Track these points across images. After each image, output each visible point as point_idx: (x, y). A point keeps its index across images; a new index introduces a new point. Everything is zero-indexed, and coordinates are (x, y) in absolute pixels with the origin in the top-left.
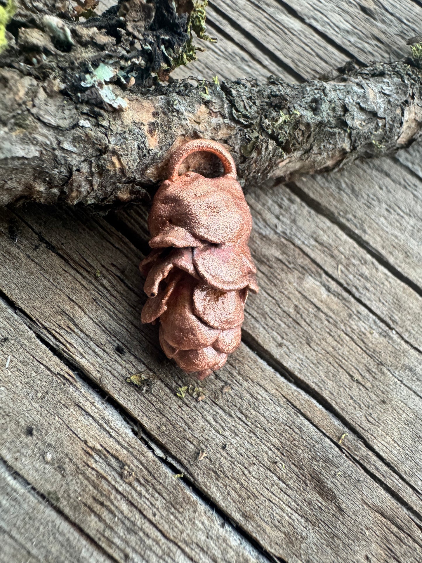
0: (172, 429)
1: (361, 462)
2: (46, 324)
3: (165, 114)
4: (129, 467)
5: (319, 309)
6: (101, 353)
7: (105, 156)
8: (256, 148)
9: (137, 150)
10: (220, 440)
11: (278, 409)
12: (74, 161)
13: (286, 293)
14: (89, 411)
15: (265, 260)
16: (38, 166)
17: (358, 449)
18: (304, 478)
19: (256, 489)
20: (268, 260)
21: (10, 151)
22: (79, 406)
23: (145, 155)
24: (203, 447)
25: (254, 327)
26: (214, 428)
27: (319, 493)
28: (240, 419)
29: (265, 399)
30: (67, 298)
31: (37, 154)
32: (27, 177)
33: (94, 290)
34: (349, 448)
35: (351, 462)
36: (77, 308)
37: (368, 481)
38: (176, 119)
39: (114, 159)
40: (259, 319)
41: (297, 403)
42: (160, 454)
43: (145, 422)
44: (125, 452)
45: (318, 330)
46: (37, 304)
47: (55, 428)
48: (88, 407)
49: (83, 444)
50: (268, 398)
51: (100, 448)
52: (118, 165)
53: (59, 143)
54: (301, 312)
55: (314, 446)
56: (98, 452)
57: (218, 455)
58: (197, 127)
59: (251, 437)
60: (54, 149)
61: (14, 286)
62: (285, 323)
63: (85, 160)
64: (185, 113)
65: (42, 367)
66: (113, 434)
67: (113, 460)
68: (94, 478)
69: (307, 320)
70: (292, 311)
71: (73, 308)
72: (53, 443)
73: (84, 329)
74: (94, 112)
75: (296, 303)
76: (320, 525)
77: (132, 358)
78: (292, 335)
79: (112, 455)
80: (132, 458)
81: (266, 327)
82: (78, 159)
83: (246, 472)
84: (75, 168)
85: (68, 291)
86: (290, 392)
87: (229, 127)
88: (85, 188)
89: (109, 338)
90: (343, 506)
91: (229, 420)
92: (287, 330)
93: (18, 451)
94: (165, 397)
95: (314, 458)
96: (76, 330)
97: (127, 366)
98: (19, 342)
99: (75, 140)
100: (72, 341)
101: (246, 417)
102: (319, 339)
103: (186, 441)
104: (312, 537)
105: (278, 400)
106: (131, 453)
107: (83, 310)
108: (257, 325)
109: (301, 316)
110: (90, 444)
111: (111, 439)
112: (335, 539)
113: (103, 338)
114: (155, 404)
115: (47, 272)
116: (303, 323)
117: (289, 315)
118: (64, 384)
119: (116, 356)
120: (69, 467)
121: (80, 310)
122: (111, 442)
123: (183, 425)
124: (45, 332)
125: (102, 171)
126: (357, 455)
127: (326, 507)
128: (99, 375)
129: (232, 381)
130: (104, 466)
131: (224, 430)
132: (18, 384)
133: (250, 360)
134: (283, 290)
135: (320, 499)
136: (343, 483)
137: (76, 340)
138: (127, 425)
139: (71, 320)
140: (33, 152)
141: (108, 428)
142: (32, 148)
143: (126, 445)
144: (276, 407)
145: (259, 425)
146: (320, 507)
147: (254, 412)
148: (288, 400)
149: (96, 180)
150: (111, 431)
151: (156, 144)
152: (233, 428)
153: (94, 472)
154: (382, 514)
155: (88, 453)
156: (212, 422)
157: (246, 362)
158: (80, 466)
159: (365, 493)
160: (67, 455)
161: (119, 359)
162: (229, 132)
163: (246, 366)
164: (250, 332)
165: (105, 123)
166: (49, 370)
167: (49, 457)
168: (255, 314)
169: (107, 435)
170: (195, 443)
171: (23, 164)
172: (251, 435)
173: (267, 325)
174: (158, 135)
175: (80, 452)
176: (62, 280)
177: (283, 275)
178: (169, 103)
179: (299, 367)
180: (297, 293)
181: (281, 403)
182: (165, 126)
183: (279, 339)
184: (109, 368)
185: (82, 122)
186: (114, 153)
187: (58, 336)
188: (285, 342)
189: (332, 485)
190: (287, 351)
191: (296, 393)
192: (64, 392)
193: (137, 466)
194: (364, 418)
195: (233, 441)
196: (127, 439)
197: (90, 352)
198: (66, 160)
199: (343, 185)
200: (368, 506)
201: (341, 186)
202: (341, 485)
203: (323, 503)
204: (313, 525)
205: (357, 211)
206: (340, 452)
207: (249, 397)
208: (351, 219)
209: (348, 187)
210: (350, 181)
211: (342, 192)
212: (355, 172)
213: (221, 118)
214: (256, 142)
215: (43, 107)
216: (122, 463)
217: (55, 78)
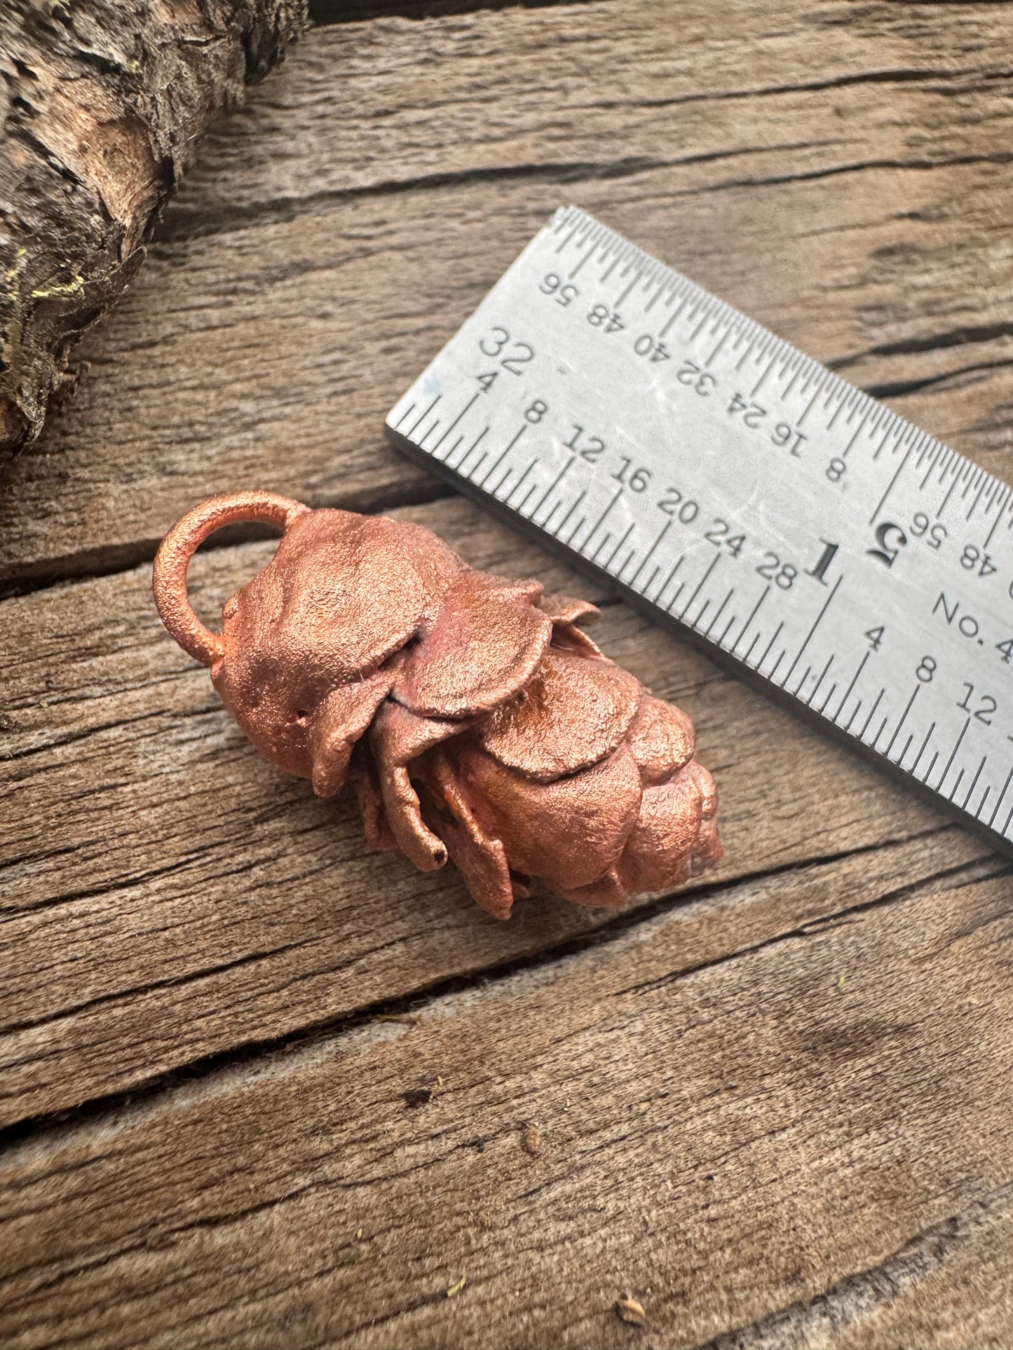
1: (850, 905)
11: (640, 1026)
17: (821, 893)
18: (802, 1071)
19: (759, 1209)
26: (582, 1234)
27: (848, 1056)
28: (601, 1147)
29: (598, 1044)
34: (810, 913)
35: (838, 931)
37: (890, 919)
41: (654, 971)
55: (759, 994)
59: (655, 1146)
76: (903, 1101)
83: (713, 1211)
86: (623, 971)
90: (901, 1019)
91: (587, 1178)
95: (781, 1016)
101: (607, 1127)
104: (911, 1134)
112: (943, 1084)
126: (834, 904)
127: (880, 1061)
129: (511, 1109)
131: (599, 1209)
133: (493, 1025)
135: (860, 1063)
136: (863, 982)
144: (632, 1028)
145: (643, 1107)
146: (874, 1075)
147: (608, 1100)
148: (637, 987)
152: (608, 1183)
154: (959, 935)
156: (565, 1229)
157: (494, 1038)
159: (905, 945)
163: (501, 1044)
172: (650, 1140)
189: (852, 1013)
194: (776, 825)
199: (248, 407)
200: (929, 957)
201: (244, 415)
202: (863, 990)
203: (871, 1060)
204: (895, 1116)
205: (337, 434)
206: (805, 943)
207: (569, 1087)
208: (346, 466)
209: (262, 397)
210: (248, 379)
211: (262, 427)
212: (236, 344)
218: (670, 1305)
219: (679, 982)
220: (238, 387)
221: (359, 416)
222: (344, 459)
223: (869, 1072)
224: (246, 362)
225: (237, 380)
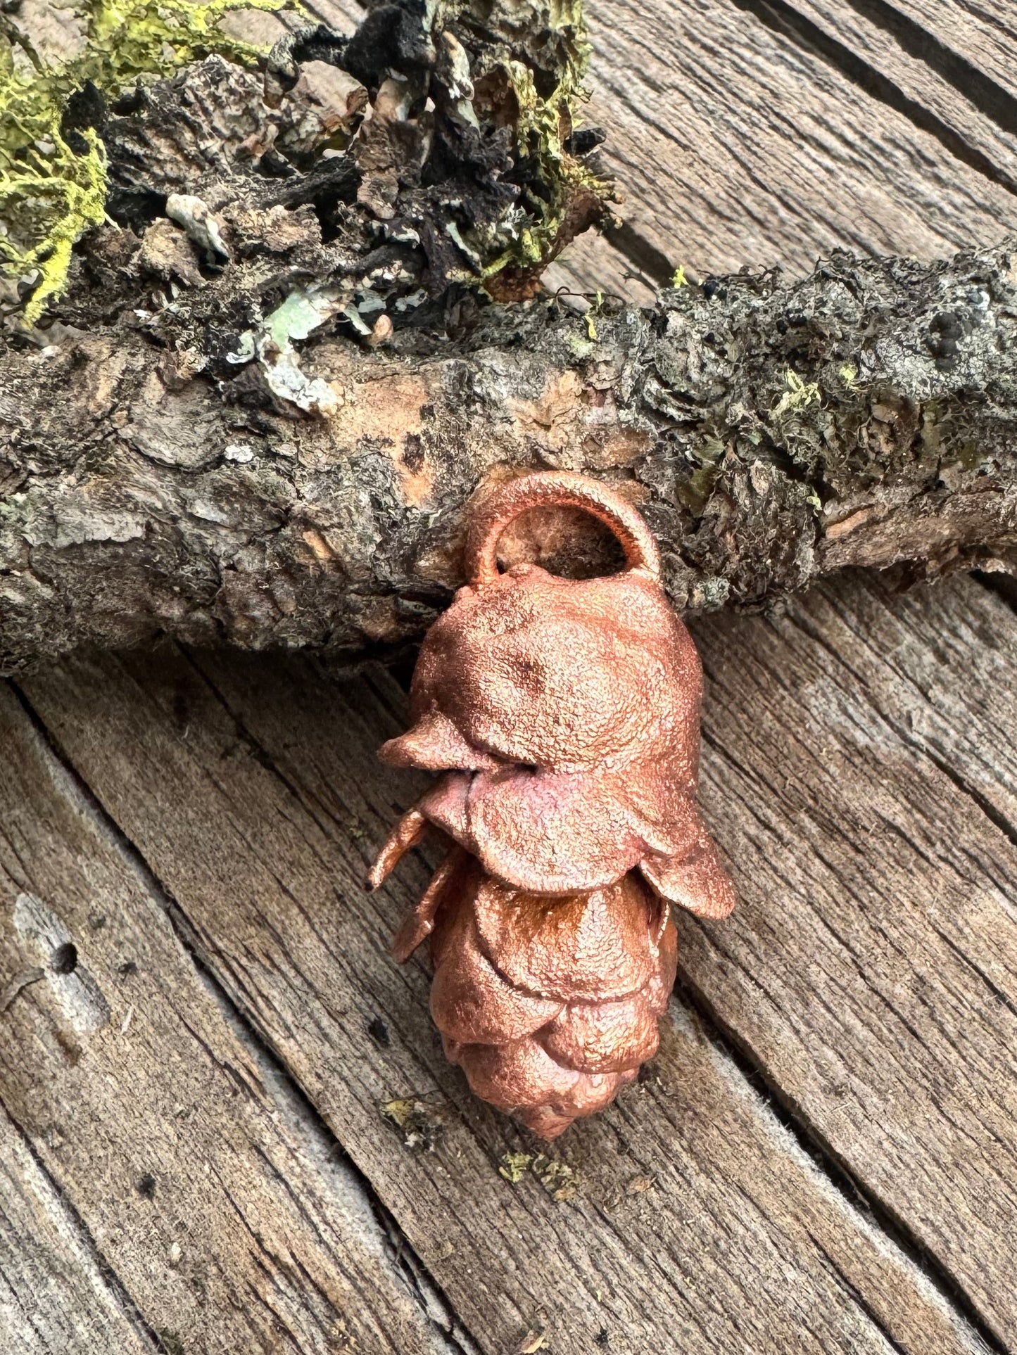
0: (472, 1259)
2: (220, 944)
3: (453, 411)
4: (348, 1322)
5: (1001, 997)
6: (334, 1032)
7: (287, 532)
8: (715, 487)
9: (369, 511)
10: (596, 1319)
11: (791, 1275)
12: (223, 543)
13: (893, 933)
14: (282, 1169)
15: (844, 826)
16: (147, 560)
20: (855, 825)
21: (80, 527)
22: (260, 1152)
23: (394, 524)
24: (544, 1323)
25: (763, 1027)
26: (586, 1283)
28: (665, 1274)
29: (755, 1235)
30: (275, 886)
31: (139, 532)
32: (135, 584)
33: (344, 871)
36: (295, 910)
38: (477, 422)
39: (310, 538)
40: (787, 1005)
41: (852, 1271)
42: (442, 1319)
43: (407, 1223)
44: (346, 1285)
46: (207, 891)
47: (200, 1191)
48: (279, 1156)
49: (253, 1241)
50: (763, 1235)
51: (290, 1262)
52: (321, 553)
53: (184, 503)
54: (932, 998)
56: (285, 1270)
58: (541, 436)
59: (686, 1332)
60: (175, 519)
61: (165, 844)
62: (867, 1024)
63: (251, 542)
64: (510, 402)
65: (195, 1043)
66: (326, 1236)
67: (316, 1298)
68: (265, 1327)
69: (949, 1028)
70: (902, 992)
71: (284, 911)
72: (190, 1224)
73: (303, 968)
74: (258, 425)
75: (922, 970)
77: (405, 1058)
78: (886, 1064)
79: (315, 1285)
80: (360, 1305)
81: (803, 1029)
82: (232, 540)
84: (223, 564)
85: (281, 867)
86: (837, 1234)
87: (630, 432)
88: (260, 611)
89: (358, 999)
91: (634, 1269)
92: (873, 1049)
93: (120, 1226)
94: (469, 1173)
96: (285, 967)
97: (390, 1075)
98: (157, 978)
99: (220, 494)
100: (273, 993)
101: (685, 1272)
103: (502, 1298)
105: (794, 1246)
106: (360, 1291)
107: (308, 919)
108: (775, 1020)
110: (268, 1246)
111: (320, 1249)
113: (344, 996)
114: (440, 1184)
115: (241, 815)
116: (932, 1035)
117: (888, 1005)
118: (235, 1093)
119: (369, 1045)
120: (214, 1287)
121: (300, 919)
122: (318, 1253)
123: (503, 1253)
124: (218, 961)
125: (291, 570)
128: (318, 1086)
129: (664, 1167)
130: (295, 1307)
131: (613, 1294)
132: (141, 1074)
133: (729, 1117)
134: (885, 924)
137: (283, 992)
138: (375, 1227)
139: (279, 941)
140: (129, 527)
141: (316, 1219)
142: (129, 518)
143: (351, 1270)
144: (786, 1266)
145: (718, 1306)
147: (711, 1266)
148: (827, 1257)
149: (282, 589)
150: (322, 1227)
151: (428, 491)
152: (638, 1294)
153: (268, 1315)
155: (261, 1265)
156: (584, 1263)
157: (718, 1122)
158: (240, 1292)
160: (215, 1259)
161: (374, 1056)
162: (634, 445)
163: (715, 1132)
164: (747, 1036)
165: (286, 449)
166: (210, 1053)
167: (175, 1251)
168: (776, 985)
169: (313, 1236)
170: (524, 1307)
171: (115, 556)
172: (691, 1326)
173: (809, 1025)
174: (431, 469)
175: (245, 1262)
176: (272, 837)
177: (897, 878)
178: (464, 380)
179: (889, 1167)
180: (933, 937)
181: (804, 1260)
182: (451, 440)
183: (839, 1070)
184: (346, 1073)
185: (232, 451)
186: (307, 523)
187: (241, 976)
188: (855, 1082)
190: (859, 1111)
191: (858, 1241)
192: (231, 1110)
193: (368, 1327)
195: (635, 1331)
196: (356, 1257)
197: (311, 1027)
198: (203, 545)
207: (706, 1220)
213: (611, 409)
214: (713, 470)
215: (151, 420)
216: (335, 1311)
217: (187, 345)
219: (852, 1303)
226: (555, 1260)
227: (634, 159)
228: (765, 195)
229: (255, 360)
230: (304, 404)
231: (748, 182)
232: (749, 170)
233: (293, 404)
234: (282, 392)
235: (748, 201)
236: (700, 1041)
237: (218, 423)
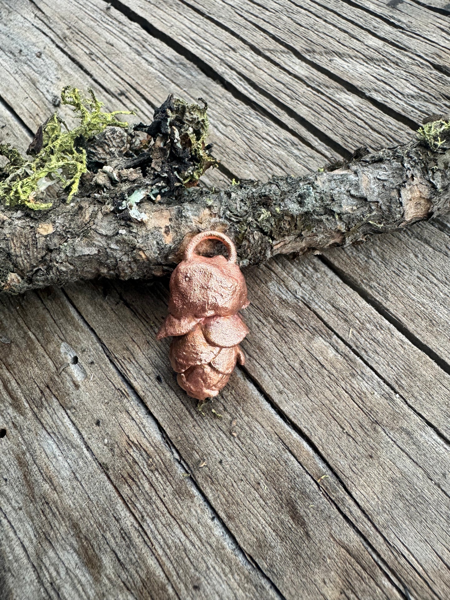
0: (186, 441)
1: (336, 502)
2: (116, 356)
3: (177, 219)
4: (153, 459)
6: (147, 379)
7: (135, 251)
8: (245, 238)
9: (156, 246)
10: (219, 457)
11: (270, 443)
12: (118, 254)
13: (294, 349)
14: (134, 417)
15: (280, 321)
16: (98, 259)
17: (336, 491)
18: (281, 502)
19: (240, 499)
20: (283, 320)
21: (81, 251)
22: (128, 413)
23: (163, 248)
24: (205, 458)
25: (261, 376)
26: (216, 447)
27: (291, 516)
28: (237, 444)
29: (260, 432)
30: (131, 340)
31: (96, 252)
33: (149, 335)
34: (327, 488)
35: (326, 500)
36: (136, 346)
37: (339, 520)
38: (183, 222)
39: (141, 253)
40: (267, 369)
41: (286, 441)
42: (178, 457)
43: (168, 431)
44: (152, 449)
45: (318, 384)
46: (113, 341)
47: (112, 424)
48: (133, 414)
49: (127, 437)
50: (263, 432)
51: (137, 443)
52: (144, 256)
53: (108, 244)
54: (305, 367)
55: (295, 478)
56: (135, 445)
57: (216, 467)
58: (200, 226)
59: (243, 460)
60: (106, 249)
61: (101, 329)
62: (288, 374)
63: (125, 254)
64: (192, 217)
65: (110, 383)
66: (146, 436)
67: (144, 453)
68: (130, 461)
69: (309, 375)
70: (297, 365)
71: (133, 346)
72: (110, 433)
73: (139, 362)
74: (127, 224)
75: (302, 359)
76: (287, 542)
77: (166, 386)
78: (293, 385)
79: (144, 449)
80: (156, 454)
81: (272, 376)
83: (235, 484)
84: (118, 260)
85: (132, 334)
86: (282, 432)
87: (223, 224)
88: (128, 271)
89: (153, 370)
90: (311, 533)
91: (229, 443)
92: (290, 381)
93: (91, 434)
94: (184, 417)
95: (293, 488)
96: (134, 362)
97: (162, 391)
98: (100, 365)
99: (118, 242)
100: (130, 369)
101: (242, 443)
102: (318, 393)
103: (194, 452)
104: (279, 549)
105: (271, 435)
106: (156, 451)
107: (140, 348)
108: (264, 373)
109: (305, 371)
110: (131, 439)
111: (145, 439)
112: (298, 556)
113: (150, 369)
114: (176, 420)
115: (121, 320)
116: (305, 377)
117: (293, 369)
118: (121, 397)
119: (157, 383)
120: (117, 450)
121: (138, 348)
122: (144, 440)
123: (194, 439)
124: (116, 360)
125: (136, 261)
126: (334, 496)
127: (295, 529)
128: (143, 394)
129: (236, 414)
130: (138, 455)
131: (223, 450)
132: (96, 392)
133: (253, 400)
134: (292, 347)
135: (292, 522)
136: (315, 515)
137: (133, 368)
138: (159, 432)
139: (132, 354)
141: (144, 431)
142: (94, 249)
143: (153, 445)
144: (269, 441)
145: (251, 452)
146: (290, 528)
147: (249, 441)
148: (280, 438)
149: (134, 265)
150: (145, 433)
151: (171, 240)
152: (230, 449)
153: (131, 458)
154: (348, 551)
155: (129, 444)
156: (216, 441)
157: (250, 402)
158: (124, 452)
159: (334, 528)
160: (117, 443)
161: (158, 385)
162: (224, 227)
163: (249, 404)
164: (257, 378)
165: (134, 231)
166: (114, 386)
167: (106, 441)
169: (143, 436)
170: (200, 454)
171: (90, 258)
172: (244, 458)
173: (273, 374)
174: (172, 234)
175: (125, 443)
176: (130, 326)
177: (294, 334)
178: (180, 212)
179: (295, 413)
180: (305, 350)
181: (274, 439)
182: (177, 227)
183: (281, 387)
184: (151, 390)
185: (120, 231)
186: (140, 249)
187: (122, 364)
188: (285, 390)
189: (304, 513)
190: (287, 398)
191: (288, 433)
192: (121, 401)
193: (158, 461)
194: (348, 467)
195: (229, 459)
196: (155, 441)
197: (141, 378)
198: (113, 255)
199: (373, 254)
200: (335, 540)
201: (371, 254)
202: (313, 515)
203: (294, 525)
204: (282, 540)
205: (383, 279)
206: (317, 489)
207: (247, 428)
208: (374, 287)
209: (379, 255)
210: (381, 249)
211: (371, 260)
212: (389, 240)
213: (218, 218)
214: (244, 234)
215: (100, 223)
216: (149, 456)
217: (108, 204)
218: (209, 479)
219: (287, 451)
220: (377, 248)
221: (392, 282)
222: (376, 285)
223: (290, 526)
224: (386, 245)
225: (379, 247)
226: (208, 441)
227: (220, 145)
228: (254, 154)
229: (126, 208)
230: (139, 219)
231: (250, 150)
232: (250, 147)
233: (136, 219)
234: (133, 216)
235: (250, 155)
236: (245, 379)
237: (117, 224)
